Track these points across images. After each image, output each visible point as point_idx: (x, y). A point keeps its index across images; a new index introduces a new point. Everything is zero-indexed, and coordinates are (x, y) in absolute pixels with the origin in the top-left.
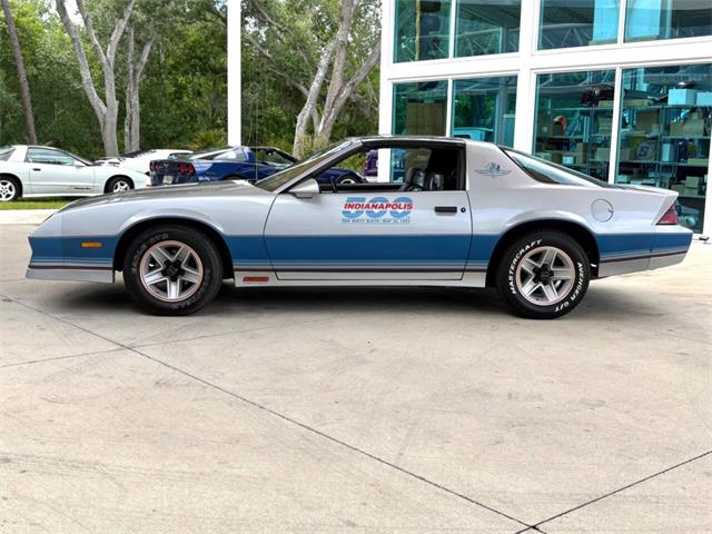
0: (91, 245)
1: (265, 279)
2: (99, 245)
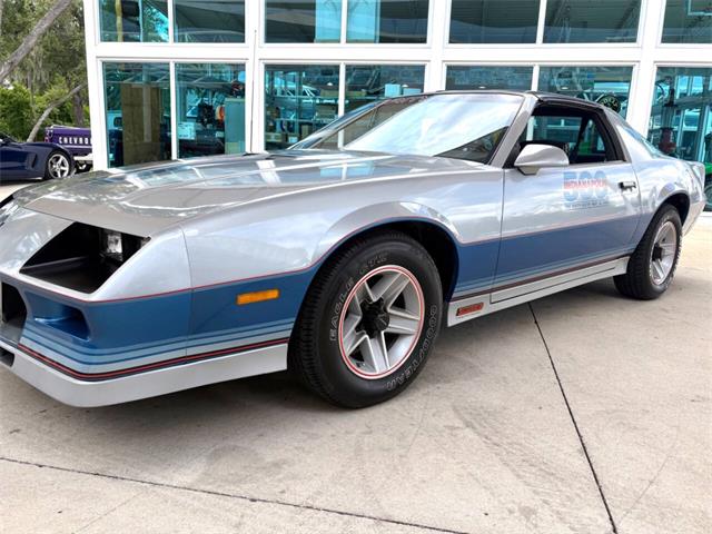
0: (259, 297)
1: (479, 306)
2: (273, 294)
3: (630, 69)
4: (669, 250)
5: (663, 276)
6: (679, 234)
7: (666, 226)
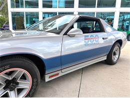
1: (58, 74)
3: (114, 13)
4: (117, 53)
5: (116, 59)
6: (120, 49)
7: (116, 47)
